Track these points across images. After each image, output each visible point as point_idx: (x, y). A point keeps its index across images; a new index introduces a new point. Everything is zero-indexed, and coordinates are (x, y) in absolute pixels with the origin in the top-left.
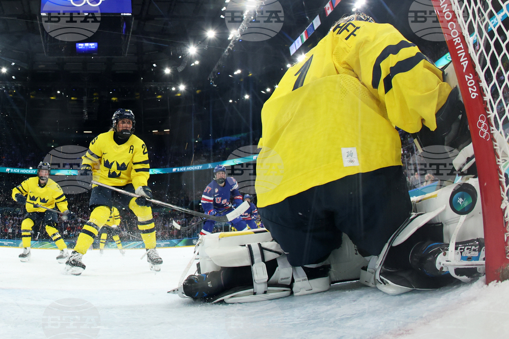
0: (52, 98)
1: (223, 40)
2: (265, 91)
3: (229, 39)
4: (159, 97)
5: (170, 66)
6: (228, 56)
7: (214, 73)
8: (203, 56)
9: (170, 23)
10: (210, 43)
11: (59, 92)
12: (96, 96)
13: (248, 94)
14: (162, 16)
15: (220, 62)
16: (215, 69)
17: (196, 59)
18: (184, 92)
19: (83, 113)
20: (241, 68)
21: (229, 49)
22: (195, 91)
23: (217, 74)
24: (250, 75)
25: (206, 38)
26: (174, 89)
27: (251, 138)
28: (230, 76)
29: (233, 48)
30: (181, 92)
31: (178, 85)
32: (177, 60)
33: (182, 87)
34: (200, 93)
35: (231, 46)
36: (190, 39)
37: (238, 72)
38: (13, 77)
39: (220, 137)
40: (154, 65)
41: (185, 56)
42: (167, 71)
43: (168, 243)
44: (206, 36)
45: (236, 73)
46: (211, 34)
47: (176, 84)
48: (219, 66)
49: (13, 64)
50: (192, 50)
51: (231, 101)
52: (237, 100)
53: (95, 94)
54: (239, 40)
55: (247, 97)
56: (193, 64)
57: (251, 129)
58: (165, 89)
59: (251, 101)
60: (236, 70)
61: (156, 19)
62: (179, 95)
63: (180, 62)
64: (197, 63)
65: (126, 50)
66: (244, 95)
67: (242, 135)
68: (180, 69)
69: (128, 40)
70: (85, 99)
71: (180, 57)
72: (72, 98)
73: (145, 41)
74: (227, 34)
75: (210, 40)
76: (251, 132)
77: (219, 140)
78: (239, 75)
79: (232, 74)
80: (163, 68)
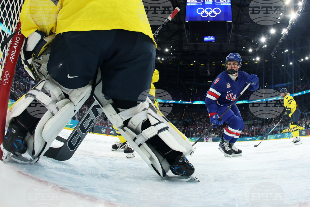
0: (192, 64)
1: (279, 35)
2: (300, 60)
3: (282, 34)
4: (246, 63)
5: (252, 48)
6: (281, 42)
7: (274, 51)
8: (268, 42)
9: (252, 26)
10: (272, 36)
11: (195, 61)
12: (214, 63)
13: (292, 62)
14: (247, 22)
15: (277, 46)
16: (275, 49)
17: (265, 44)
18: (259, 61)
19: (207, 72)
20: (288, 49)
21: (282, 39)
22: (265, 61)
23: (276, 52)
24: (293, 52)
25: (270, 33)
26: (254, 59)
27: (293, 85)
28: (283, 53)
29: (284, 39)
30: (257, 61)
31: (256, 58)
32: (255, 45)
33: (258, 59)
34: (267, 62)
35: (283, 37)
36: (262, 34)
37: (287, 51)
38: (172, 54)
39: (277, 84)
40: (244, 47)
41: (259, 43)
42: (250, 50)
43: (251, 139)
44: (270, 32)
45: (285, 51)
46: (273, 31)
47: (255, 57)
48: (277, 48)
49: (171, 47)
50: (263, 40)
51: (283, 66)
52: (286, 65)
53: (213, 62)
54: (287, 34)
55: (291, 63)
56: (263, 47)
57: (293, 80)
58: (249, 60)
59: (293, 66)
60: (286, 50)
61: (244, 23)
62: (256, 63)
63: (257, 46)
64: (266, 46)
65: (229, 40)
66: (290, 62)
67: (289, 83)
68: (257, 49)
69: (230, 35)
70: (208, 65)
71: (257, 43)
72: (202, 65)
73: (239, 35)
74: (281, 31)
75: (272, 35)
76: (293, 82)
77: (277, 85)
78: (287, 52)
79: (284, 52)
80: (249, 49)
